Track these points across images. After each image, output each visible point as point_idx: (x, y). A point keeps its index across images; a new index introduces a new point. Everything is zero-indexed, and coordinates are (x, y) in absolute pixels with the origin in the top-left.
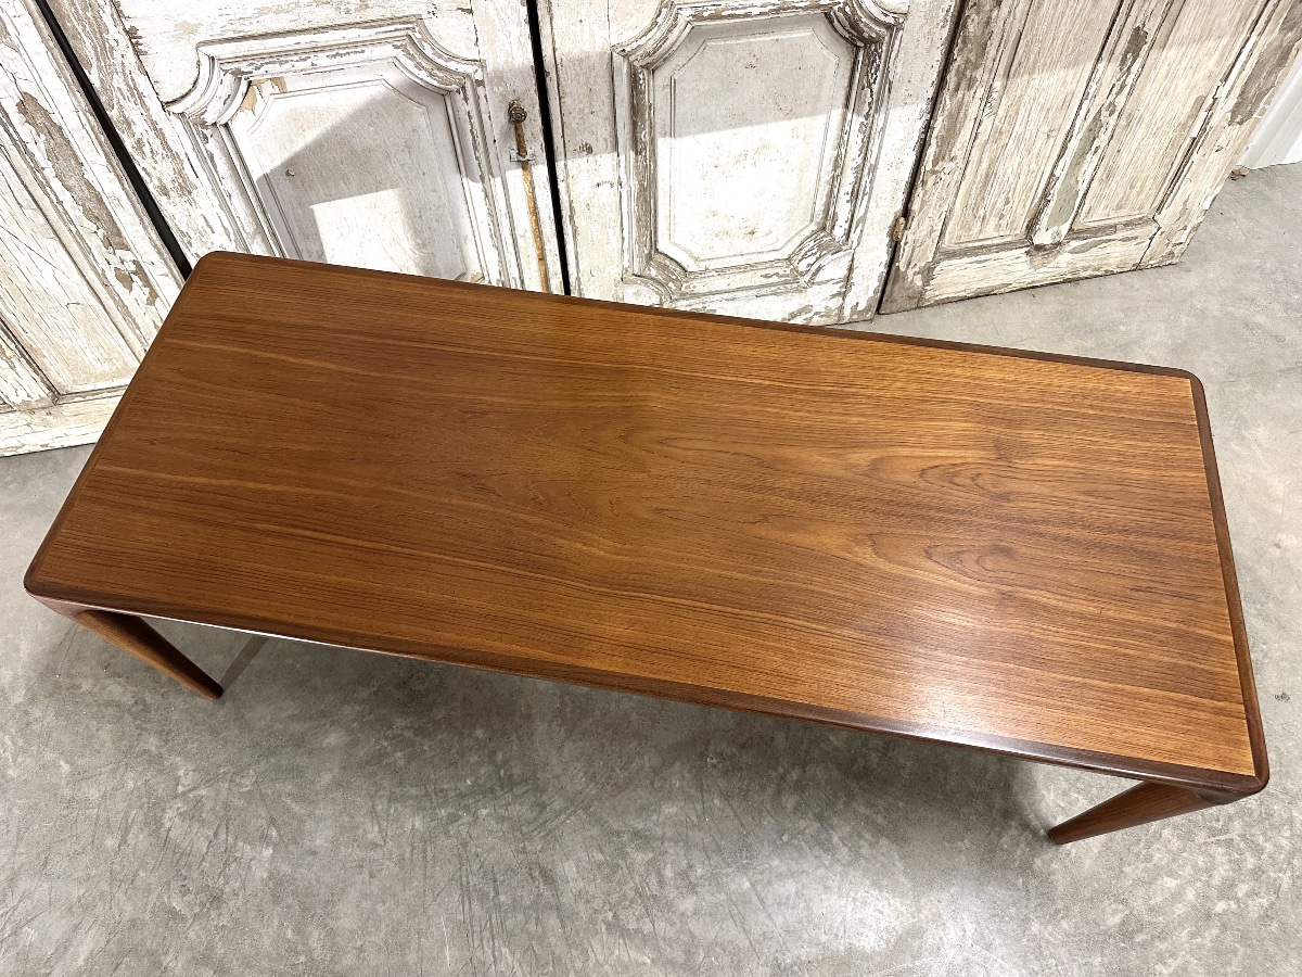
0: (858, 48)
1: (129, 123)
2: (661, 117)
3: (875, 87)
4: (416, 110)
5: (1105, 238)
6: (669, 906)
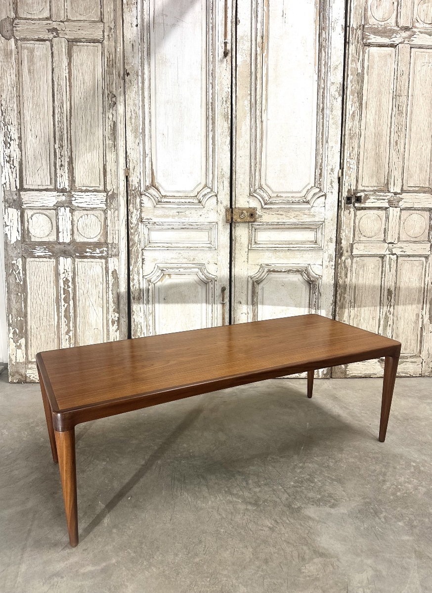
1: (133, 279)
2: (260, 297)
3: (316, 294)
4: (199, 287)
5: (405, 360)
6: (250, 489)
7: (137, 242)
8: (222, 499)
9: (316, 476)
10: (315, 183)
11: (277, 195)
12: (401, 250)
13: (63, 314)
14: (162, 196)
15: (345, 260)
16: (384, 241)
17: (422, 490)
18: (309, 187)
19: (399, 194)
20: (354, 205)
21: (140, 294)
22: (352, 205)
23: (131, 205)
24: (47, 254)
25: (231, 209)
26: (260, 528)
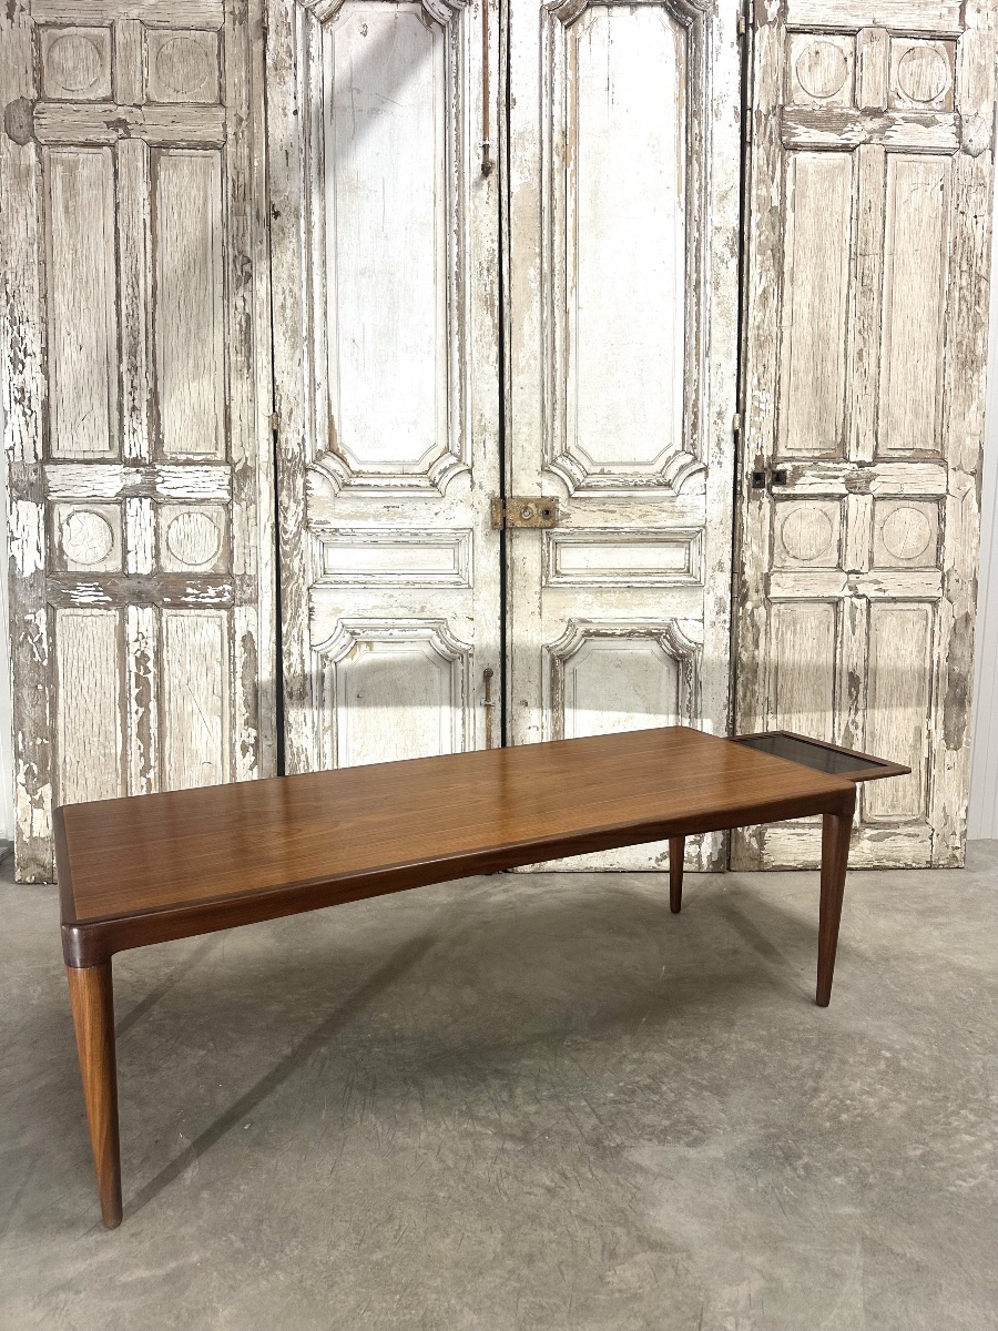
0: (678, 662)
1: (290, 654)
2: (569, 691)
3: (692, 683)
4: (435, 669)
5: (892, 831)
6: (516, 1107)
7: (297, 571)
8: (451, 1128)
9: (665, 1080)
10: (683, 443)
11: (603, 470)
12: (876, 587)
13: (135, 729)
14: (353, 472)
15: (752, 611)
16: (839, 567)
17: (899, 1109)
18: (671, 452)
19: (869, 465)
20: (769, 490)
21: (303, 686)
22: (765, 490)
23: (284, 493)
24: (101, 599)
25: (502, 501)
26: (526, 1189)
